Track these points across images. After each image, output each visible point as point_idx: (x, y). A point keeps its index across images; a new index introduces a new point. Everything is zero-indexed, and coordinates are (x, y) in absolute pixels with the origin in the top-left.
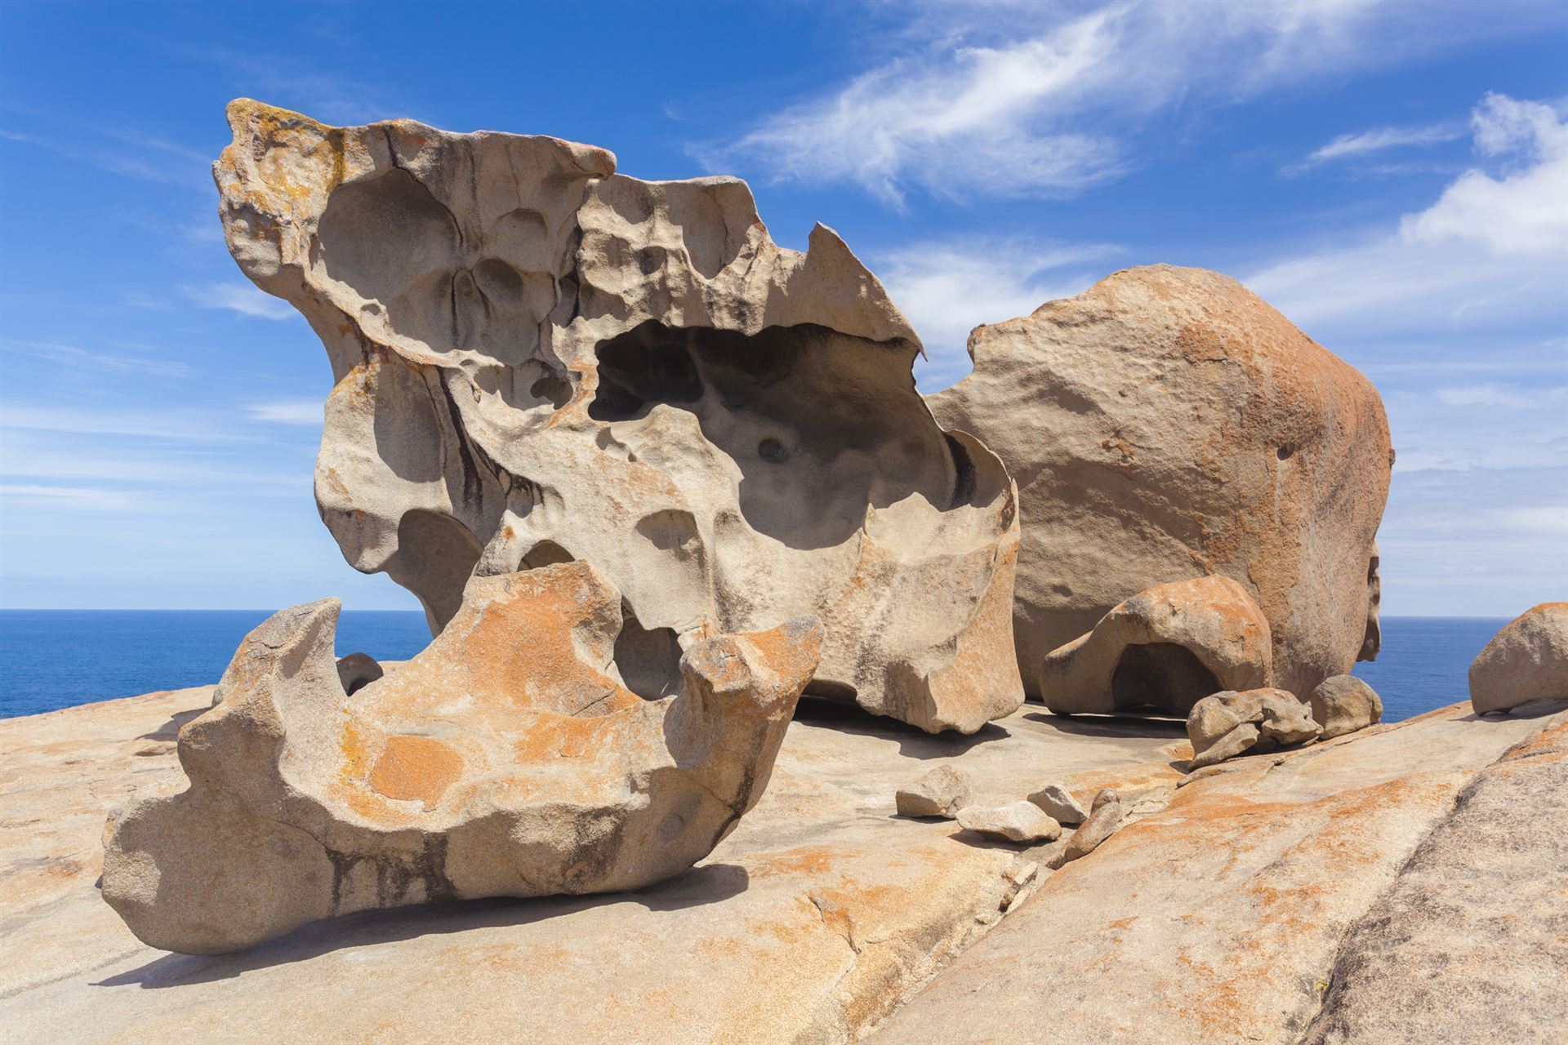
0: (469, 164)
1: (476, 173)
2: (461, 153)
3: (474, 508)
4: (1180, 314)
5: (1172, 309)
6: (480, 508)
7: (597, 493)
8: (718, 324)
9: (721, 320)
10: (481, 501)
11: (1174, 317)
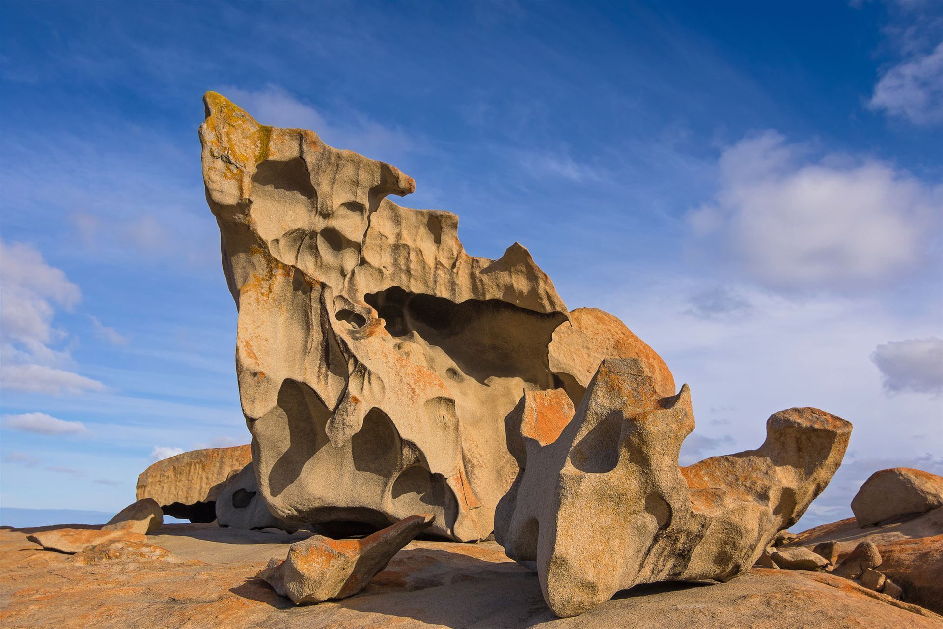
0: (335, 168)
1: (338, 174)
2: (333, 159)
3: (323, 382)
4: (613, 334)
5: (609, 330)
6: (326, 384)
7: (401, 381)
8: (438, 295)
9: (441, 292)
10: (327, 379)
11: (611, 335)
